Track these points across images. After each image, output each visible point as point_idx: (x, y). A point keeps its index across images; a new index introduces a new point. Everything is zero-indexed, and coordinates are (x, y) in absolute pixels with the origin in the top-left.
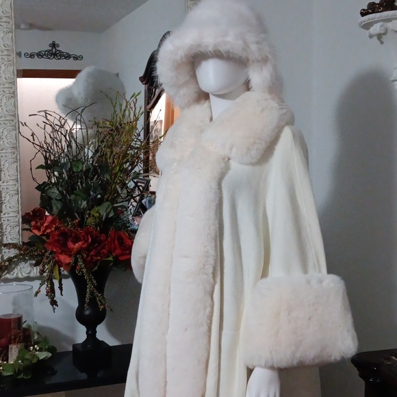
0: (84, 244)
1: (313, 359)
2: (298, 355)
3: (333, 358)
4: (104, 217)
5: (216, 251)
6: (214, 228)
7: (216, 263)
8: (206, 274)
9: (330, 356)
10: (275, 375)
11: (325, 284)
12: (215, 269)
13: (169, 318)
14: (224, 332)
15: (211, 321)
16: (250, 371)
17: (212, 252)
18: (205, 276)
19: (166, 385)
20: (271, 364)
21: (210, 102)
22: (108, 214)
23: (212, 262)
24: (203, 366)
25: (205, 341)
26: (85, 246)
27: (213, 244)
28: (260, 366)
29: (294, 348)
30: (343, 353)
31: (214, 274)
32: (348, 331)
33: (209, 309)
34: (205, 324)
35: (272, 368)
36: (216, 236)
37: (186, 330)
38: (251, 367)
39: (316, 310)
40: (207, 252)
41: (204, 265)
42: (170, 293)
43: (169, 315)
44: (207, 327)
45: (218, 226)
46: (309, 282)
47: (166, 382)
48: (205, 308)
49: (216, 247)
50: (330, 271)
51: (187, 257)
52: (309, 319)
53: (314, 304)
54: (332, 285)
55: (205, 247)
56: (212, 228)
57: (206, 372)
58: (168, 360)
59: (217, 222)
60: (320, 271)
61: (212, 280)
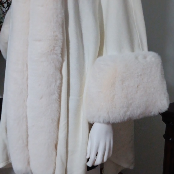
1: (139, 116)
2: (128, 113)
3: (153, 113)
5: (63, 35)
6: (61, 16)
7: (63, 45)
8: (56, 54)
9: (151, 112)
10: (109, 128)
11: (148, 59)
12: (62, 50)
13: (27, 89)
14: (71, 97)
15: (61, 90)
16: (91, 125)
17: (60, 36)
18: (55, 56)
19: (28, 137)
20: (108, 121)
23: (61, 44)
24: (56, 123)
25: (57, 105)
27: (61, 30)
28: (99, 122)
29: (126, 109)
30: (161, 110)
31: (62, 54)
32: (165, 94)
33: (59, 82)
34: (56, 93)
35: (108, 123)
36: (63, 24)
37: (42, 98)
38: (92, 123)
39: (143, 79)
40: (56, 36)
41: (54, 47)
42: (27, 70)
43: (28, 86)
44: (58, 95)
45: (64, 14)
46: (137, 58)
47: (28, 135)
48: (56, 81)
49: (63, 32)
50: (150, 49)
51: (40, 41)
52: (138, 87)
53: (141, 75)
54: (153, 59)
55: (54, 32)
56: (60, 16)
57: (58, 127)
58: (29, 119)
59: (63, 11)
60: (143, 50)
61: (61, 59)
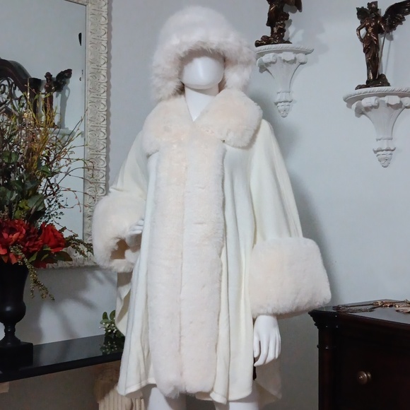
0: (20, 235)
1: (306, 305)
3: (318, 303)
4: (33, 211)
9: (316, 303)
18: (218, 240)
21: (185, 96)
22: (37, 208)
26: (22, 236)
37: (204, 286)
40: (219, 219)
41: (217, 230)
51: (202, 223)
61: (222, 243)
